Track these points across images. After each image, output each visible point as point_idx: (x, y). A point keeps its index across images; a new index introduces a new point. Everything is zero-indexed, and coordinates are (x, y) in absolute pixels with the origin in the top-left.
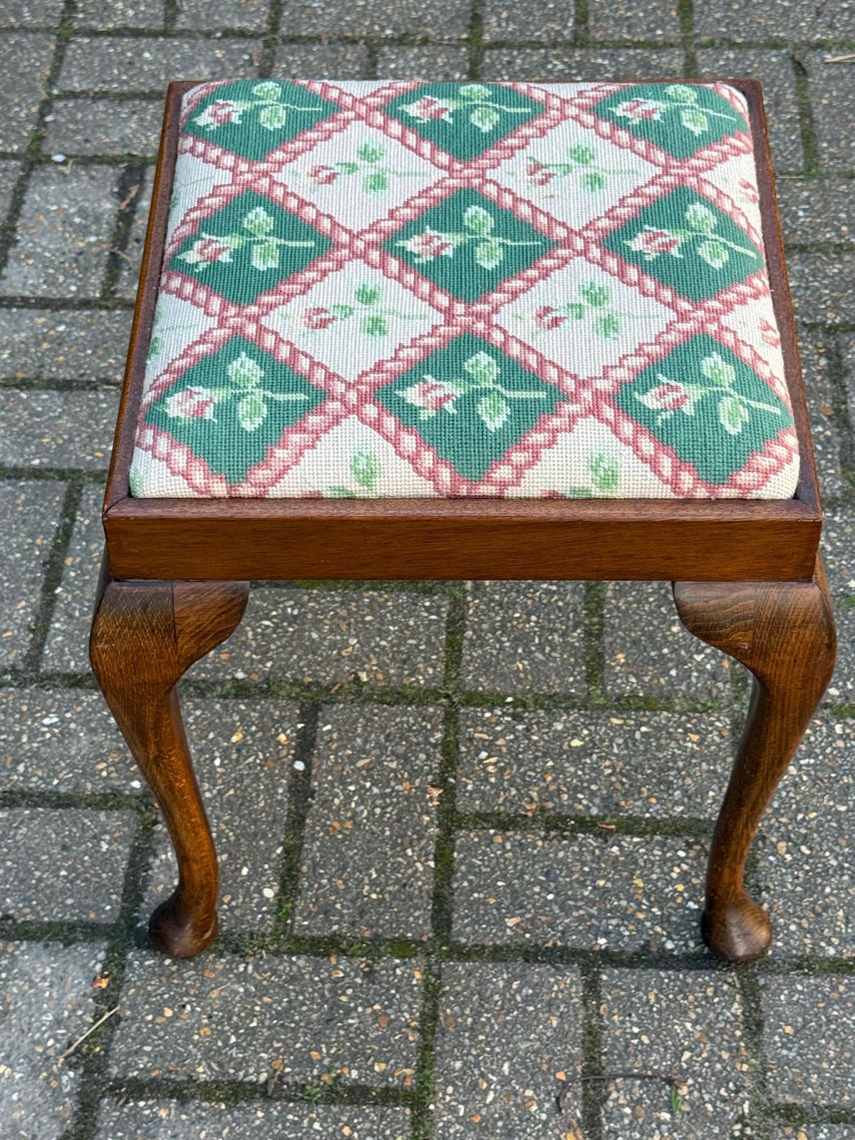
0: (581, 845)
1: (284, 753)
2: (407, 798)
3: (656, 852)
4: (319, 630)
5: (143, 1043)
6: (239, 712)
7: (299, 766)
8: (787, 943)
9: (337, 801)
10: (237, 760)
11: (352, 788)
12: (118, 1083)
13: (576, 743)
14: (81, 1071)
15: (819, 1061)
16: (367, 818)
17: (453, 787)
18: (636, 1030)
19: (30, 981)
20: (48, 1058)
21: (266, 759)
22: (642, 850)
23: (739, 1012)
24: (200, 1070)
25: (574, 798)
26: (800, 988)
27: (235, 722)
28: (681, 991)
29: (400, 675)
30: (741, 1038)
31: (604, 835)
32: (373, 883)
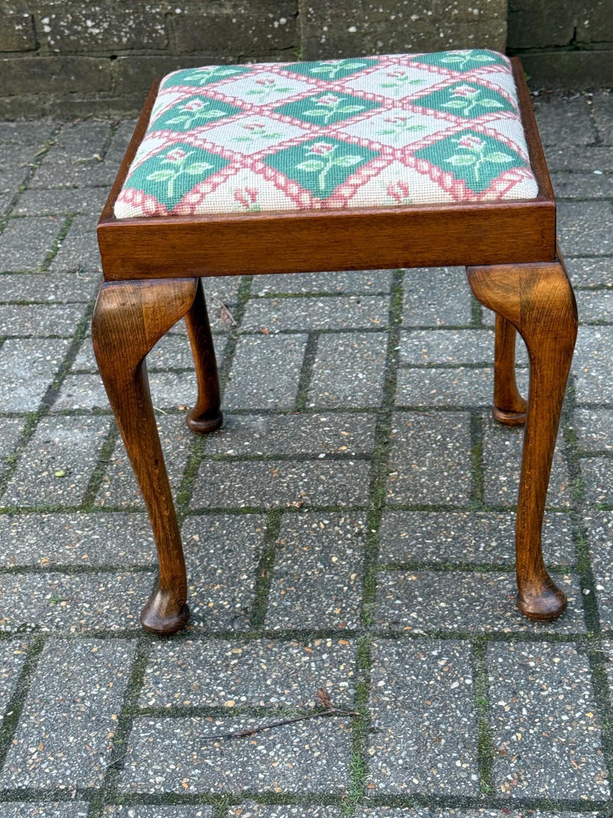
0: (249, 563)
1: (332, 450)
2: (295, 495)
3: (240, 595)
7: (322, 456)
8: (160, 651)
11: (304, 475)
13: (334, 559)
15: (69, 662)
16: (280, 481)
17: (302, 512)
18: (109, 586)
21: (328, 444)
22: (243, 588)
23: (112, 628)
25: (288, 559)
26: (125, 656)
27: (357, 432)
28: (132, 604)
29: (395, 488)
30: (94, 629)
31: (257, 571)
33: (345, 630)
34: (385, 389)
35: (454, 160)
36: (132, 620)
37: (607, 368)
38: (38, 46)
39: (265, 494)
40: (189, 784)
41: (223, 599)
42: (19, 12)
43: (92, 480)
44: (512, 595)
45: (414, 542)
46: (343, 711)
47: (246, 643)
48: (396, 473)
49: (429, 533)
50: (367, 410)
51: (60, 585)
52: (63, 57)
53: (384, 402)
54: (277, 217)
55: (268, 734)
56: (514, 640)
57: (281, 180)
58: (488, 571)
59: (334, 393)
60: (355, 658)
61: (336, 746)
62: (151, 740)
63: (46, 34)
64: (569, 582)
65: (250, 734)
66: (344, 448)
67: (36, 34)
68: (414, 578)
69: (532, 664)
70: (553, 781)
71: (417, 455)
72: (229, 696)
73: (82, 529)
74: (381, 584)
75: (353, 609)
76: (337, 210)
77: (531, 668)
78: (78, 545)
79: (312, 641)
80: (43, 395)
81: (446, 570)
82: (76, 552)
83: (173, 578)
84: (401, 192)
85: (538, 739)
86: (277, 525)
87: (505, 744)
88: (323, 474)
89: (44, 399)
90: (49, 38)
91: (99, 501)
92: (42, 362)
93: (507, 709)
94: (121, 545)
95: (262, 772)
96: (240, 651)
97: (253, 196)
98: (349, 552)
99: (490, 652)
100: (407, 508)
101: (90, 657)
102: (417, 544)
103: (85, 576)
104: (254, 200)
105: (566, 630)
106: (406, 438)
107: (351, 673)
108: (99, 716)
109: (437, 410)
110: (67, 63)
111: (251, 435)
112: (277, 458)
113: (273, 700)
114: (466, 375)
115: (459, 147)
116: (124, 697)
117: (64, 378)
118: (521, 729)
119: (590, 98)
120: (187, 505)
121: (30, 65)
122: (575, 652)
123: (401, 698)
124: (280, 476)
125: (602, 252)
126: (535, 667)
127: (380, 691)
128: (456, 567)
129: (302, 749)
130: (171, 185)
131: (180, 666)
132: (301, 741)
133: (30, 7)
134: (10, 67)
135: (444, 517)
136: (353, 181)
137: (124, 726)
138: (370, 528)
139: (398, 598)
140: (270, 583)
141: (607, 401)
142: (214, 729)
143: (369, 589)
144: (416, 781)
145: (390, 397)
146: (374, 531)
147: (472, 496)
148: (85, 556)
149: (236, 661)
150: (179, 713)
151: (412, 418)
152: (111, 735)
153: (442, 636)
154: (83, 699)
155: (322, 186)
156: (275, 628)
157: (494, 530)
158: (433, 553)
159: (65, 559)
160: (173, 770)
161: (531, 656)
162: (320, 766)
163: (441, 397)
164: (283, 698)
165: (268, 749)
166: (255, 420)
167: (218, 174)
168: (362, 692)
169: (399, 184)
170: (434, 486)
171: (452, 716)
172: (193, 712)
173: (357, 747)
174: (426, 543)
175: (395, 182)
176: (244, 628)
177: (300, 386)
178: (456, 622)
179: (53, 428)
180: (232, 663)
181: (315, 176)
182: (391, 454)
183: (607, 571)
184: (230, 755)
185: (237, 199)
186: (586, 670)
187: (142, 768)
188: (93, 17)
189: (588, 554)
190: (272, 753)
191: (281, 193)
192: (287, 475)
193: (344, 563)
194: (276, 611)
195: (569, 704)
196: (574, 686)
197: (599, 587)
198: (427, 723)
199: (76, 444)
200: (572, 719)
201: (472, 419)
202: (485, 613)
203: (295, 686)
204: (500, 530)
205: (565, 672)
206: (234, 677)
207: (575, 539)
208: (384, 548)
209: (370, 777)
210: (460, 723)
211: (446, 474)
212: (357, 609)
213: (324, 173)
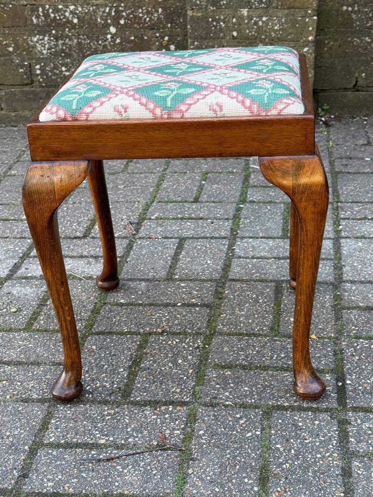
0: (126, 362)
1: (186, 301)
3: (117, 380)
6: (208, 293)
7: (179, 305)
8: (62, 410)
9: (161, 312)
10: (185, 293)
11: (166, 315)
13: (180, 361)
17: (162, 335)
18: (35, 373)
21: (184, 298)
22: (119, 376)
23: (33, 397)
25: (150, 361)
26: (39, 413)
27: (203, 292)
28: (48, 383)
30: (21, 397)
31: (130, 367)
33: (182, 401)
34: (223, 269)
35: (252, 92)
36: (47, 392)
37: (364, 261)
38: (32, 82)
39: (140, 325)
40: (69, 488)
41: (106, 382)
42: (22, 61)
43: (33, 314)
44: (292, 384)
45: (232, 353)
46: (175, 447)
47: (117, 407)
48: (225, 315)
49: (242, 348)
50: (211, 280)
51: (4, 372)
52: (47, 89)
53: (222, 276)
54: (139, 122)
55: (125, 460)
56: (290, 410)
57: (144, 100)
58: (277, 370)
59: (191, 271)
60: (186, 417)
61: (168, 468)
62: (48, 461)
63: (38, 75)
64: (329, 378)
65: (112, 459)
66: (194, 300)
67: (31, 75)
68: (229, 373)
69: (300, 424)
70: (307, 492)
71: (239, 305)
72: (102, 437)
73: (23, 341)
74: (208, 376)
75: (188, 389)
76: (178, 118)
77: (300, 427)
78: (19, 350)
79: (160, 407)
80: (10, 268)
81: (251, 369)
82: (17, 354)
83: (73, 363)
84: (217, 109)
85: (300, 467)
86: (146, 342)
87: (278, 469)
88: (178, 314)
89: (10, 271)
90: (39, 77)
91: (36, 326)
92: (13, 251)
93: (282, 449)
94: (46, 350)
95: (117, 482)
96: (113, 411)
97: (126, 109)
98: (190, 357)
99: (274, 416)
100: (229, 334)
101: (17, 412)
102: (234, 354)
103: (20, 367)
104: (126, 112)
105: (324, 405)
106: (234, 296)
107: (183, 426)
108: (17, 447)
109: (255, 281)
110: (50, 92)
111: (137, 292)
112: (150, 305)
113: (130, 440)
114: (275, 263)
115: (257, 86)
116: (35, 436)
117: (25, 260)
118: (289, 461)
119: (366, 120)
120: (91, 329)
121: (28, 93)
122: (329, 418)
123: (213, 441)
124: (152, 315)
125: (367, 200)
126: (302, 426)
127: (200, 437)
128: (257, 368)
129: (146, 469)
130: (75, 102)
131: (73, 419)
132: (145, 464)
133: (29, 59)
134: (15, 94)
135: (252, 340)
136: (189, 101)
137: (33, 452)
138: (205, 345)
139: (218, 384)
140: (137, 374)
141: (363, 279)
142: (90, 456)
143: (200, 378)
144: (217, 490)
145: (226, 274)
146: (207, 346)
147: (272, 329)
148: (23, 356)
149: (110, 417)
150: (68, 446)
151: (238, 285)
152: (23, 458)
153: (244, 406)
154: (8, 437)
155: (169, 104)
156: (137, 399)
157: (284, 348)
158: (243, 359)
159: (9, 357)
160: (60, 479)
161: (300, 419)
162: (156, 479)
163: (258, 274)
164: (137, 439)
165: (123, 468)
166: (140, 284)
167: (105, 96)
168: (188, 437)
169: (217, 104)
170: (248, 322)
171: (245, 453)
172: (77, 445)
173: (181, 468)
174: (239, 354)
175: (214, 102)
176: (117, 399)
177: (171, 267)
178: (254, 399)
179: (13, 286)
180: (107, 418)
181: (165, 99)
182: (223, 305)
183: (354, 373)
184: (98, 471)
185: (115, 110)
186: (335, 429)
187: (40, 477)
188: (66, 65)
189: (343, 363)
190: (125, 471)
191: (143, 108)
192: (156, 314)
193: (186, 364)
194: (139, 389)
195: (322, 448)
196: (327, 438)
197: (348, 382)
198: (228, 456)
199: (26, 295)
200: (323, 457)
201: (276, 287)
202: (273, 394)
203: (145, 432)
204: (288, 348)
205: (322, 429)
206: (107, 426)
207: (335, 354)
208: (212, 356)
209: (187, 486)
210: (249, 457)
211: (256, 316)
212: (191, 389)
213: (171, 97)
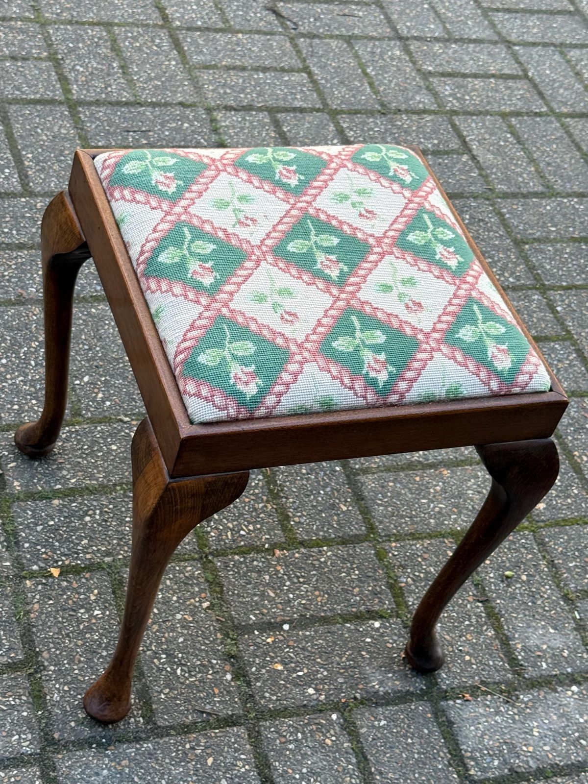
1: (281, 638)
2: (287, 566)
4: (176, 639)
5: (489, 665)
6: (258, 670)
7: (286, 627)
9: (303, 602)
10: (295, 663)
11: (291, 596)
12: (515, 672)
14: (517, 693)
16: (309, 584)
17: (270, 545)
19: (482, 737)
20: (519, 711)
21: (288, 646)
24: (490, 634)
25: (256, 487)
27: (268, 671)
29: (198, 585)
31: (274, 472)
32: (349, 574)
44: (61, 463)
48: (204, 604)
50: (272, 714)
53: (259, 732)
58: (86, 488)
59: (321, 744)
64: (16, 483)
66: (269, 641)
69: (34, 402)
70: (6, 317)
71: (193, 638)
77: (34, 399)
81: (121, 484)
85: (20, 343)
86: (283, 527)
87: (42, 339)
99: (67, 409)
105: (12, 435)
106: (212, 666)
109: (196, 724)
111: (370, 653)
112: (328, 619)
115: (172, 175)
118: (33, 350)
120: (374, 545)
124: (311, 591)
145: (256, 744)
147: (122, 581)
151: (218, 703)
157: (91, 538)
163: (198, 750)
177: (363, 754)
182: (219, 636)
